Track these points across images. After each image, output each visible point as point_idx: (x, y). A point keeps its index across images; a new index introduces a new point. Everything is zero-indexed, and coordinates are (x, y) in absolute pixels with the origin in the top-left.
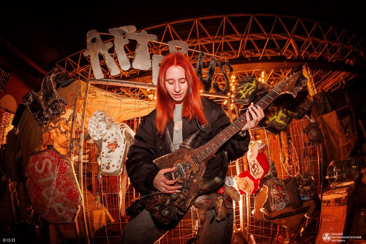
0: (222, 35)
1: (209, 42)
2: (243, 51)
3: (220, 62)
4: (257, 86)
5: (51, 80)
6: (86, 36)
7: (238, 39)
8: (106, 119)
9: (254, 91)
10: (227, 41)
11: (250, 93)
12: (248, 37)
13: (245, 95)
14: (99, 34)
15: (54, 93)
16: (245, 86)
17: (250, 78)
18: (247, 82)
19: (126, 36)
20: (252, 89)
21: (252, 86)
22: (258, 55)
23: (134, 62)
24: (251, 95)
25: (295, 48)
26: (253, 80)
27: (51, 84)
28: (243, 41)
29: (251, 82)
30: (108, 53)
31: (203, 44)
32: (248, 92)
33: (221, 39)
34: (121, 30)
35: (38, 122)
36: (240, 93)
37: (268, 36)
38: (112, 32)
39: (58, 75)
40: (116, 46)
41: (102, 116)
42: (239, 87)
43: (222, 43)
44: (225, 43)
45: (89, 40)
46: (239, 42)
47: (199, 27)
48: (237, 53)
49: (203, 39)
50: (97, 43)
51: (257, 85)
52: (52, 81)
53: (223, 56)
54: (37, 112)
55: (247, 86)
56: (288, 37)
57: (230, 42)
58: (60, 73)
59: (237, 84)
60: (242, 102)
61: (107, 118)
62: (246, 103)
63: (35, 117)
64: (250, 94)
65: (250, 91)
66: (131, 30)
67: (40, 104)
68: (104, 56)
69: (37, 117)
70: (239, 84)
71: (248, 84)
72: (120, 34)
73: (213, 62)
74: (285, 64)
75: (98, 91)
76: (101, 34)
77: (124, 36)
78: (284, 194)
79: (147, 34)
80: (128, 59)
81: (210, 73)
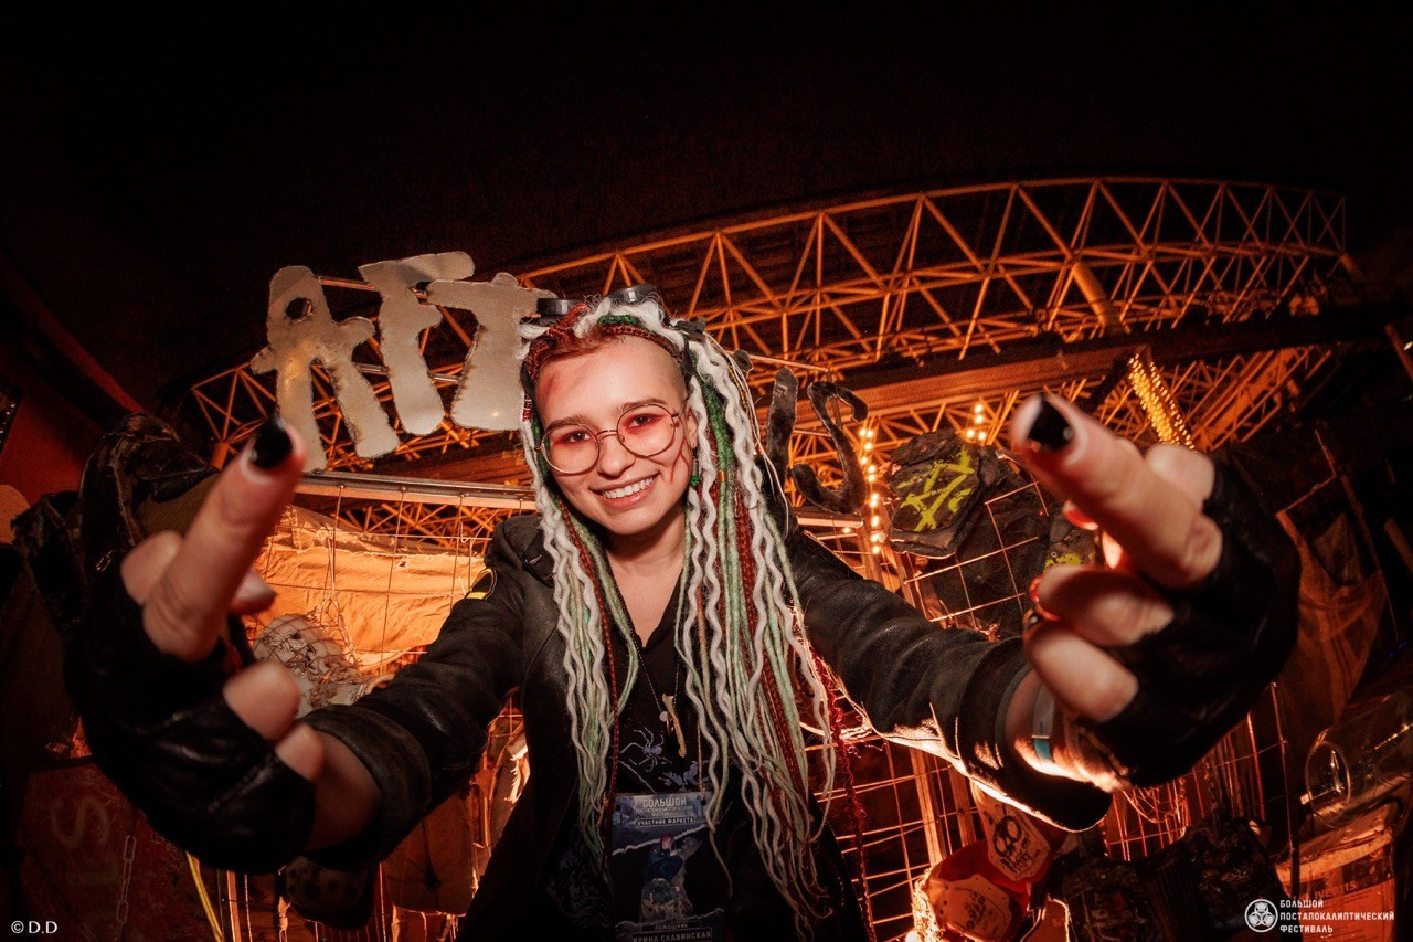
0: (814, 285)
1: (770, 314)
2: (896, 333)
3: (813, 388)
4: (980, 475)
6: (269, 288)
7: (872, 293)
8: (312, 656)
9: (972, 496)
10: (833, 305)
11: (953, 505)
12: (911, 283)
13: (935, 516)
14: (320, 281)
15: (123, 523)
16: (930, 477)
17: (943, 442)
18: (932, 458)
19: (428, 294)
20: (961, 487)
21: (957, 474)
22: (953, 343)
23: (458, 399)
24: (959, 515)
25: (1090, 297)
26: (959, 450)
28: (893, 299)
29: (949, 455)
30: (350, 364)
31: (745, 322)
32: (946, 501)
33: (809, 302)
34: (411, 269)
36: (910, 508)
37: (986, 266)
38: (377, 276)
39: (145, 447)
40: (385, 334)
41: (297, 645)
42: (901, 481)
43: (814, 313)
44: (827, 312)
45: (277, 308)
46: (880, 301)
47: (730, 261)
48: (873, 344)
49: (744, 306)
50: (309, 319)
51: (980, 467)
52: (118, 471)
53: (821, 359)
55: (934, 477)
56: (1060, 258)
57: (842, 308)
58: (153, 439)
59: (890, 469)
60: (923, 545)
61: (321, 650)
62: (943, 551)
64: (955, 511)
65: (951, 495)
66: (450, 271)
68: (335, 374)
70: (899, 468)
71: (939, 466)
72: (404, 286)
73: (784, 390)
74: (1062, 362)
75: (301, 522)
76: (328, 282)
77: (424, 295)
78: (1140, 921)
79: (516, 286)
80: (434, 389)
81: (775, 431)
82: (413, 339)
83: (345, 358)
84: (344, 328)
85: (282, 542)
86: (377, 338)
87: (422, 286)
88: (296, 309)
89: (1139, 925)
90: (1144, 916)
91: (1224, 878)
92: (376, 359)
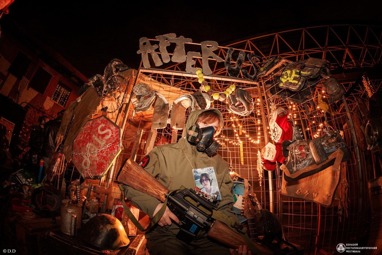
3: (249, 55)
5: (112, 66)
6: (139, 41)
7: (293, 55)
14: (148, 40)
23: (173, 57)
27: (112, 68)
28: (299, 57)
34: (165, 36)
35: (98, 93)
37: (324, 49)
38: (158, 38)
45: (141, 44)
46: (295, 57)
50: (147, 45)
54: (98, 87)
56: (343, 47)
63: (97, 90)
66: (172, 37)
67: (102, 82)
68: (152, 54)
69: (98, 91)
72: (164, 39)
74: (344, 75)
76: (150, 40)
77: (167, 41)
78: (307, 153)
79: (184, 38)
80: (169, 56)
81: (238, 63)
82: (165, 48)
83: (154, 51)
84: (153, 46)
86: (159, 48)
87: (167, 39)
88: (145, 44)
89: (307, 154)
90: (309, 152)
91: (329, 141)
92: (159, 51)
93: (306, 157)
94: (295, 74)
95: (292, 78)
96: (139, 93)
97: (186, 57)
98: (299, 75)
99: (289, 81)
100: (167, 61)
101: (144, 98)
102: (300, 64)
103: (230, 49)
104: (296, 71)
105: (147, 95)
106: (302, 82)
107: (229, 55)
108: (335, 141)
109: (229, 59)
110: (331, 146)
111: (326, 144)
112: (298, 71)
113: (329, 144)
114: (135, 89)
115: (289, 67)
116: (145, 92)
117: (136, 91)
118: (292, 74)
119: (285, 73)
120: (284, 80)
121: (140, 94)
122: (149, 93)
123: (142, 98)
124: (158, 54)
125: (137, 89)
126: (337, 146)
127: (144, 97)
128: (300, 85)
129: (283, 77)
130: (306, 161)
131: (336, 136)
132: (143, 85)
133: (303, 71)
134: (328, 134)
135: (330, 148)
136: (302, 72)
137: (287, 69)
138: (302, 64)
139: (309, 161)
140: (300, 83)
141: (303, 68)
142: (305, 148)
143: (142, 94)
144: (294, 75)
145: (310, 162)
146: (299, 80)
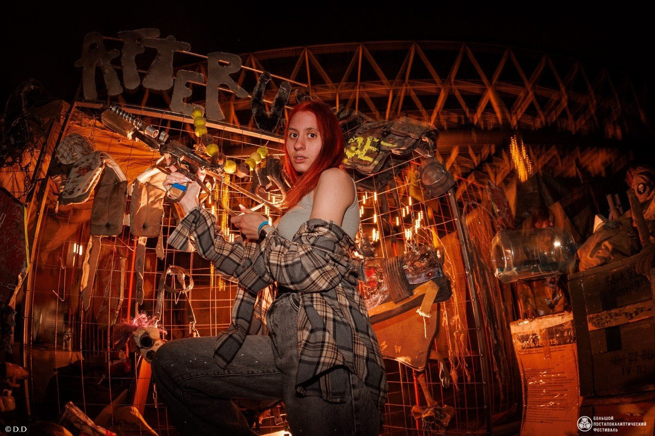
19: (141, 42)
23: (145, 78)
30: (110, 65)
34: (136, 33)
38: (123, 36)
40: (124, 55)
66: (151, 34)
68: (104, 68)
72: (133, 40)
73: (284, 90)
75: (85, 118)
76: (105, 38)
77: (139, 43)
78: (380, 281)
79: (175, 41)
80: (138, 74)
81: (276, 105)
82: (133, 57)
83: (108, 63)
84: (110, 53)
85: (77, 124)
86: (121, 56)
87: (139, 40)
88: (93, 47)
89: (379, 283)
90: (382, 279)
91: (415, 264)
92: (119, 64)
93: (378, 288)
94: (371, 145)
95: (364, 152)
96: (68, 159)
97: (174, 80)
98: (377, 147)
99: (358, 157)
100: (132, 86)
101: (78, 172)
102: (383, 128)
103: (263, 75)
104: (373, 139)
105: (84, 164)
106: (380, 161)
107: (260, 85)
108: (426, 266)
109: (259, 95)
110: (418, 273)
111: (411, 269)
112: (376, 140)
113: (416, 269)
114: (61, 151)
115: (362, 130)
116: (79, 156)
117: (63, 156)
118: (365, 144)
119: (353, 141)
120: (349, 154)
121: (71, 162)
122: (88, 160)
123: (74, 170)
124: (116, 70)
125: (66, 150)
126: (428, 273)
127: (77, 169)
128: (376, 166)
129: (349, 149)
130: (377, 296)
131: (428, 257)
132: (76, 141)
133: (385, 141)
134: (415, 251)
135: (416, 276)
136: (382, 143)
137: (359, 133)
138: (385, 127)
139: (382, 296)
140: (376, 162)
141: (385, 135)
142: (376, 273)
143: (74, 161)
144: (368, 147)
145: (384, 297)
146: (376, 157)
